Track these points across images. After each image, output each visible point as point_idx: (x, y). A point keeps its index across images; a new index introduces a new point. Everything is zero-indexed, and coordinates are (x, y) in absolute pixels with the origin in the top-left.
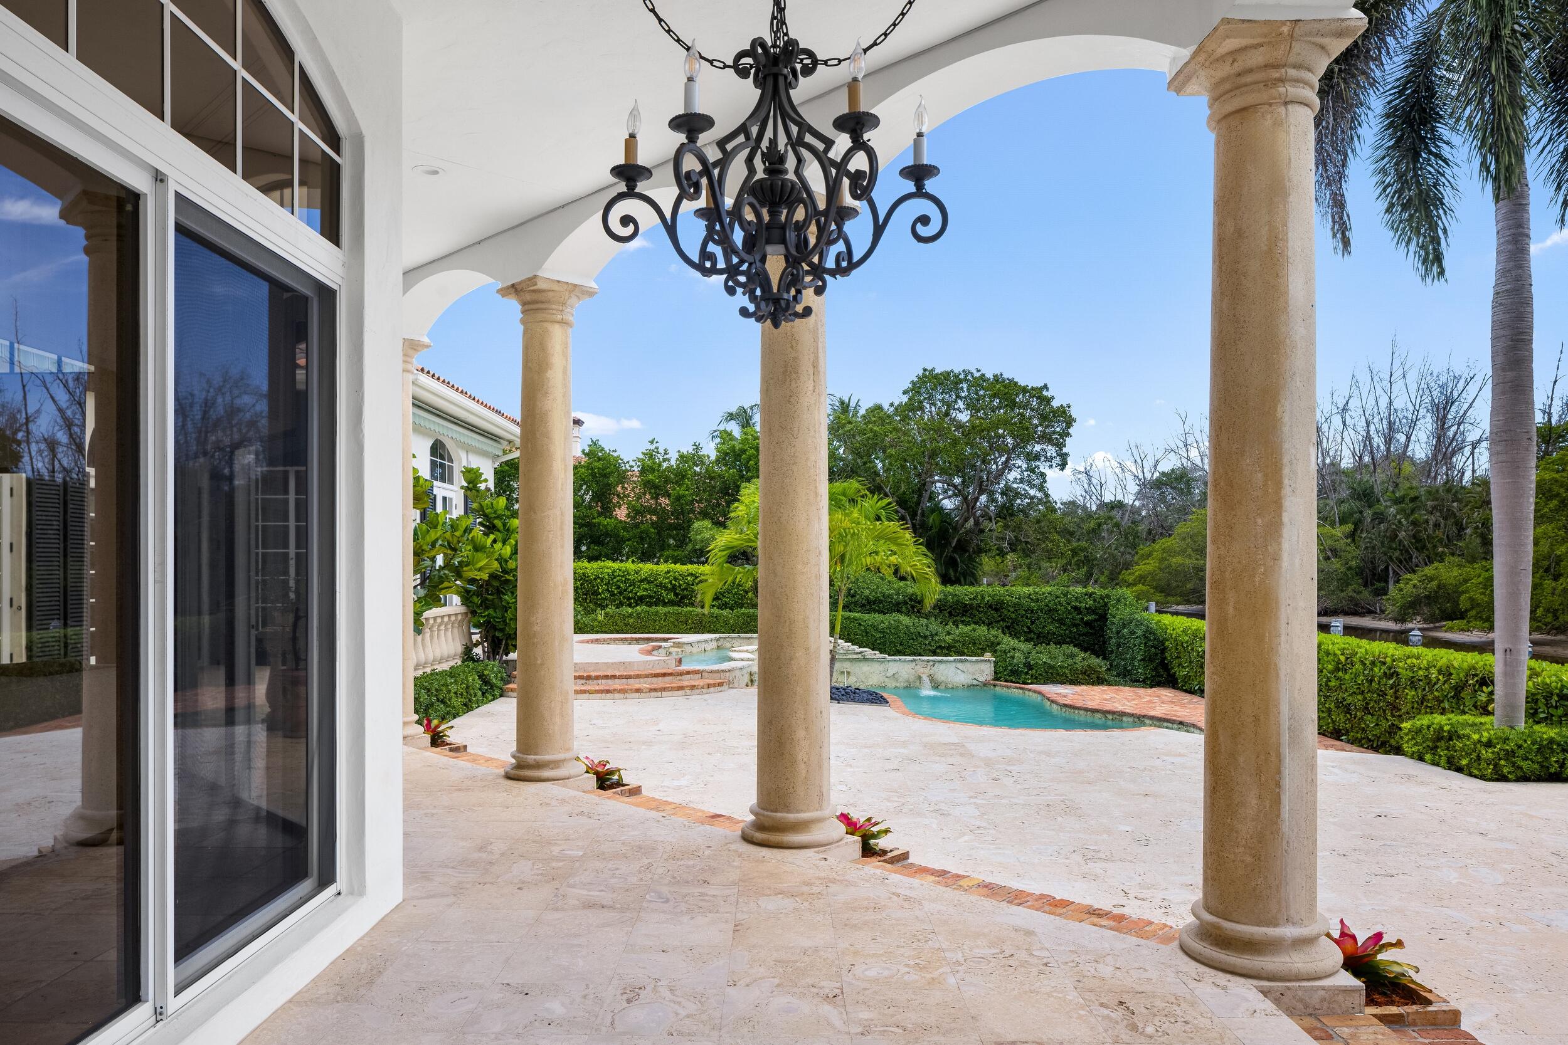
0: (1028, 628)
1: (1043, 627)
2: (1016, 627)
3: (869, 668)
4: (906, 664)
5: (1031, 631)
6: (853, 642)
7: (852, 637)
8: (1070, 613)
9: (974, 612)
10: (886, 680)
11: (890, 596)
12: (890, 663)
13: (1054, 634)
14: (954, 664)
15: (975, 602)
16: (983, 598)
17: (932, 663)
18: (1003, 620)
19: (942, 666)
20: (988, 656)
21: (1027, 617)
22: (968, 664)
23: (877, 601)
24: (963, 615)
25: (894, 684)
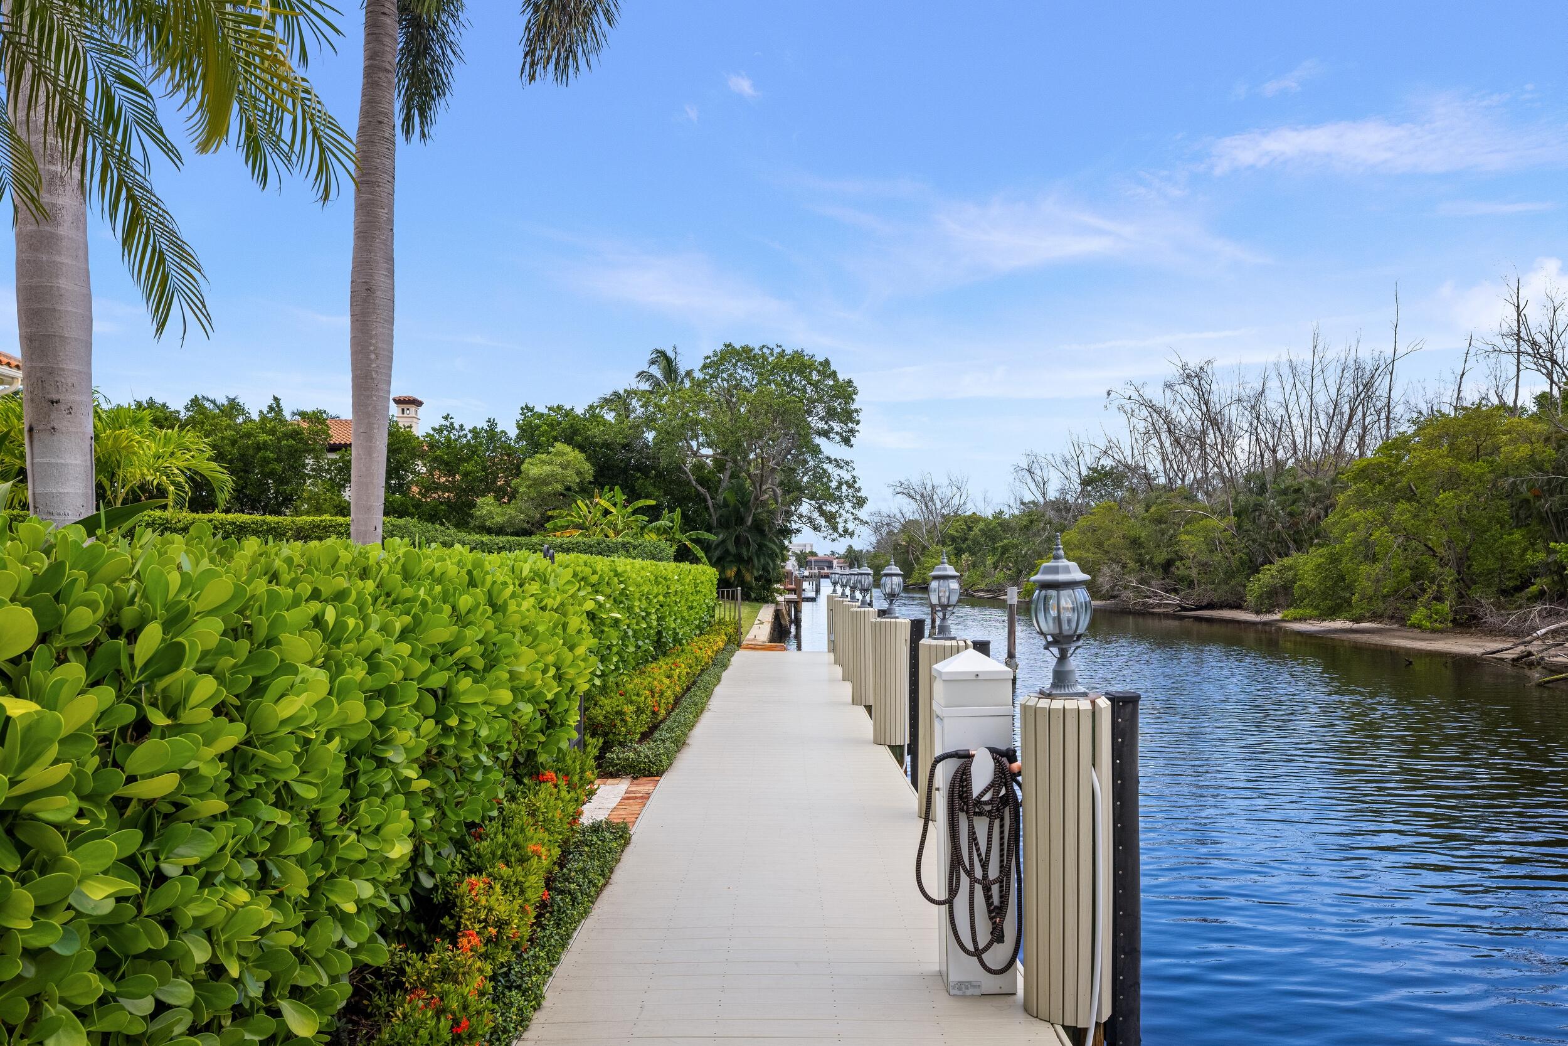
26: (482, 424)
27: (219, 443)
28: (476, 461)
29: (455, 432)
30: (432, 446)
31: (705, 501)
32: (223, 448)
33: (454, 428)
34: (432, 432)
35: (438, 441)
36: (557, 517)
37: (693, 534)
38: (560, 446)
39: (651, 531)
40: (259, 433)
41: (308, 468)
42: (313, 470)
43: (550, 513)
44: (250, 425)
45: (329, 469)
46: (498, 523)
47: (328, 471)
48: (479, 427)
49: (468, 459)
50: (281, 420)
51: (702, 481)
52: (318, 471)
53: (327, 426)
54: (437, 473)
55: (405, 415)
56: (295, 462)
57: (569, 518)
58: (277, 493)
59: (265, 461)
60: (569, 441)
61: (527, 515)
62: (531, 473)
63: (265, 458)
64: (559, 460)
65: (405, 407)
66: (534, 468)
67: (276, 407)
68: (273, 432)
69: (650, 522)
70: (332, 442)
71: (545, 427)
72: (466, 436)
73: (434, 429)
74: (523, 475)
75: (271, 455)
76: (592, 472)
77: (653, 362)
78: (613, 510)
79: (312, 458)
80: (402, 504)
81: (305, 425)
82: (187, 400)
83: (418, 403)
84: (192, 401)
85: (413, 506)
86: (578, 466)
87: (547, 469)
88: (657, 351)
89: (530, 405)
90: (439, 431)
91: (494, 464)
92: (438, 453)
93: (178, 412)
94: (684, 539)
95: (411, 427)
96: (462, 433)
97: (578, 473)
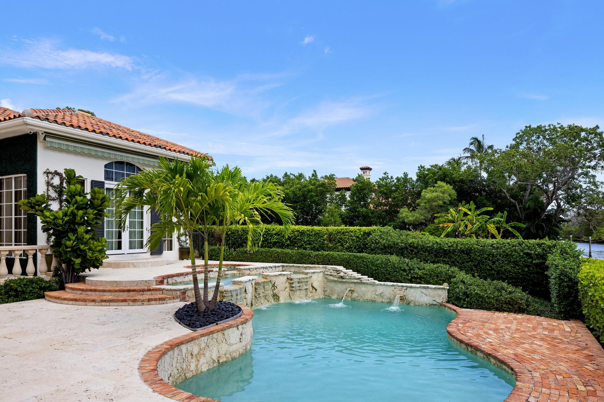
0: (490, 267)
1: (502, 267)
2: (481, 266)
3: (365, 289)
4: (388, 287)
5: (492, 269)
6: (358, 272)
7: (359, 268)
8: (523, 257)
9: (451, 255)
10: (376, 297)
11: (397, 244)
12: (379, 286)
13: (510, 272)
14: (420, 290)
15: (452, 248)
16: (457, 246)
17: (405, 288)
18: (472, 261)
19: (412, 290)
20: (446, 286)
21: (489, 260)
22: (430, 291)
23: (390, 247)
24: (444, 257)
25: (381, 300)
26: (401, 175)
27: (295, 190)
28: (399, 192)
29: (389, 180)
30: (379, 187)
31: (515, 206)
32: (296, 192)
33: (388, 178)
34: (379, 180)
35: (382, 184)
36: (439, 217)
37: (512, 224)
38: (439, 183)
39: (490, 223)
40: (309, 185)
41: (328, 198)
42: (330, 199)
43: (436, 215)
44: (306, 182)
45: (336, 198)
46: (411, 220)
47: (336, 199)
48: (400, 176)
49: (395, 191)
50: (317, 180)
51: (513, 196)
52: (332, 200)
53: (335, 181)
54: (381, 198)
55: (365, 174)
56: (323, 196)
57: (445, 217)
58: (316, 209)
59: (312, 197)
60: (443, 180)
61: (425, 216)
62: (427, 196)
63: (311, 195)
64: (440, 189)
65: (365, 171)
66: (427, 194)
67: (315, 175)
68: (314, 185)
69: (490, 219)
70: (337, 187)
71: (431, 175)
72: (393, 181)
73: (380, 179)
74: (422, 198)
75: (314, 194)
76: (456, 194)
77: (471, 144)
78: (469, 213)
79: (329, 194)
80: (366, 212)
81: (326, 181)
82: (283, 174)
83: (370, 169)
84: (285, 174)
85: (371, 213)
86: (450, 192)
87: (435, 194)
88: (473, 138)
89: (423, 165)
90: (382, 179)
91: (406, 193)
92: (382, 189)
93: (280, 179)
94: (507, 226)
95: (369, 179)
96: (392, 180)
97: (450, 195)
